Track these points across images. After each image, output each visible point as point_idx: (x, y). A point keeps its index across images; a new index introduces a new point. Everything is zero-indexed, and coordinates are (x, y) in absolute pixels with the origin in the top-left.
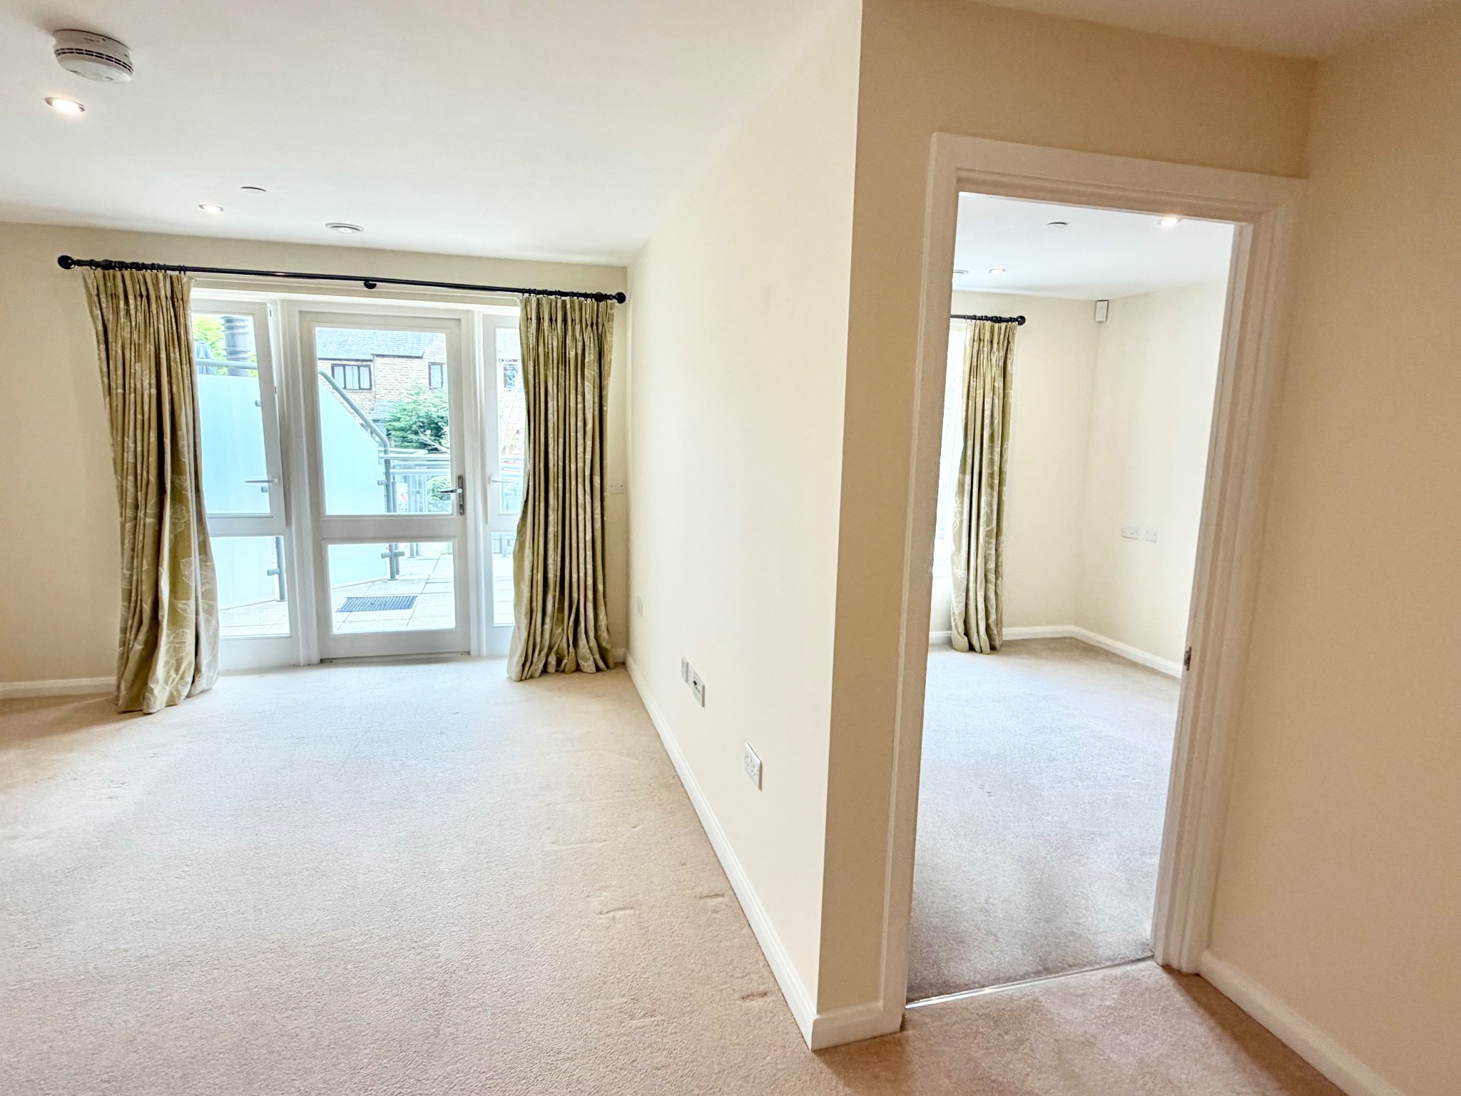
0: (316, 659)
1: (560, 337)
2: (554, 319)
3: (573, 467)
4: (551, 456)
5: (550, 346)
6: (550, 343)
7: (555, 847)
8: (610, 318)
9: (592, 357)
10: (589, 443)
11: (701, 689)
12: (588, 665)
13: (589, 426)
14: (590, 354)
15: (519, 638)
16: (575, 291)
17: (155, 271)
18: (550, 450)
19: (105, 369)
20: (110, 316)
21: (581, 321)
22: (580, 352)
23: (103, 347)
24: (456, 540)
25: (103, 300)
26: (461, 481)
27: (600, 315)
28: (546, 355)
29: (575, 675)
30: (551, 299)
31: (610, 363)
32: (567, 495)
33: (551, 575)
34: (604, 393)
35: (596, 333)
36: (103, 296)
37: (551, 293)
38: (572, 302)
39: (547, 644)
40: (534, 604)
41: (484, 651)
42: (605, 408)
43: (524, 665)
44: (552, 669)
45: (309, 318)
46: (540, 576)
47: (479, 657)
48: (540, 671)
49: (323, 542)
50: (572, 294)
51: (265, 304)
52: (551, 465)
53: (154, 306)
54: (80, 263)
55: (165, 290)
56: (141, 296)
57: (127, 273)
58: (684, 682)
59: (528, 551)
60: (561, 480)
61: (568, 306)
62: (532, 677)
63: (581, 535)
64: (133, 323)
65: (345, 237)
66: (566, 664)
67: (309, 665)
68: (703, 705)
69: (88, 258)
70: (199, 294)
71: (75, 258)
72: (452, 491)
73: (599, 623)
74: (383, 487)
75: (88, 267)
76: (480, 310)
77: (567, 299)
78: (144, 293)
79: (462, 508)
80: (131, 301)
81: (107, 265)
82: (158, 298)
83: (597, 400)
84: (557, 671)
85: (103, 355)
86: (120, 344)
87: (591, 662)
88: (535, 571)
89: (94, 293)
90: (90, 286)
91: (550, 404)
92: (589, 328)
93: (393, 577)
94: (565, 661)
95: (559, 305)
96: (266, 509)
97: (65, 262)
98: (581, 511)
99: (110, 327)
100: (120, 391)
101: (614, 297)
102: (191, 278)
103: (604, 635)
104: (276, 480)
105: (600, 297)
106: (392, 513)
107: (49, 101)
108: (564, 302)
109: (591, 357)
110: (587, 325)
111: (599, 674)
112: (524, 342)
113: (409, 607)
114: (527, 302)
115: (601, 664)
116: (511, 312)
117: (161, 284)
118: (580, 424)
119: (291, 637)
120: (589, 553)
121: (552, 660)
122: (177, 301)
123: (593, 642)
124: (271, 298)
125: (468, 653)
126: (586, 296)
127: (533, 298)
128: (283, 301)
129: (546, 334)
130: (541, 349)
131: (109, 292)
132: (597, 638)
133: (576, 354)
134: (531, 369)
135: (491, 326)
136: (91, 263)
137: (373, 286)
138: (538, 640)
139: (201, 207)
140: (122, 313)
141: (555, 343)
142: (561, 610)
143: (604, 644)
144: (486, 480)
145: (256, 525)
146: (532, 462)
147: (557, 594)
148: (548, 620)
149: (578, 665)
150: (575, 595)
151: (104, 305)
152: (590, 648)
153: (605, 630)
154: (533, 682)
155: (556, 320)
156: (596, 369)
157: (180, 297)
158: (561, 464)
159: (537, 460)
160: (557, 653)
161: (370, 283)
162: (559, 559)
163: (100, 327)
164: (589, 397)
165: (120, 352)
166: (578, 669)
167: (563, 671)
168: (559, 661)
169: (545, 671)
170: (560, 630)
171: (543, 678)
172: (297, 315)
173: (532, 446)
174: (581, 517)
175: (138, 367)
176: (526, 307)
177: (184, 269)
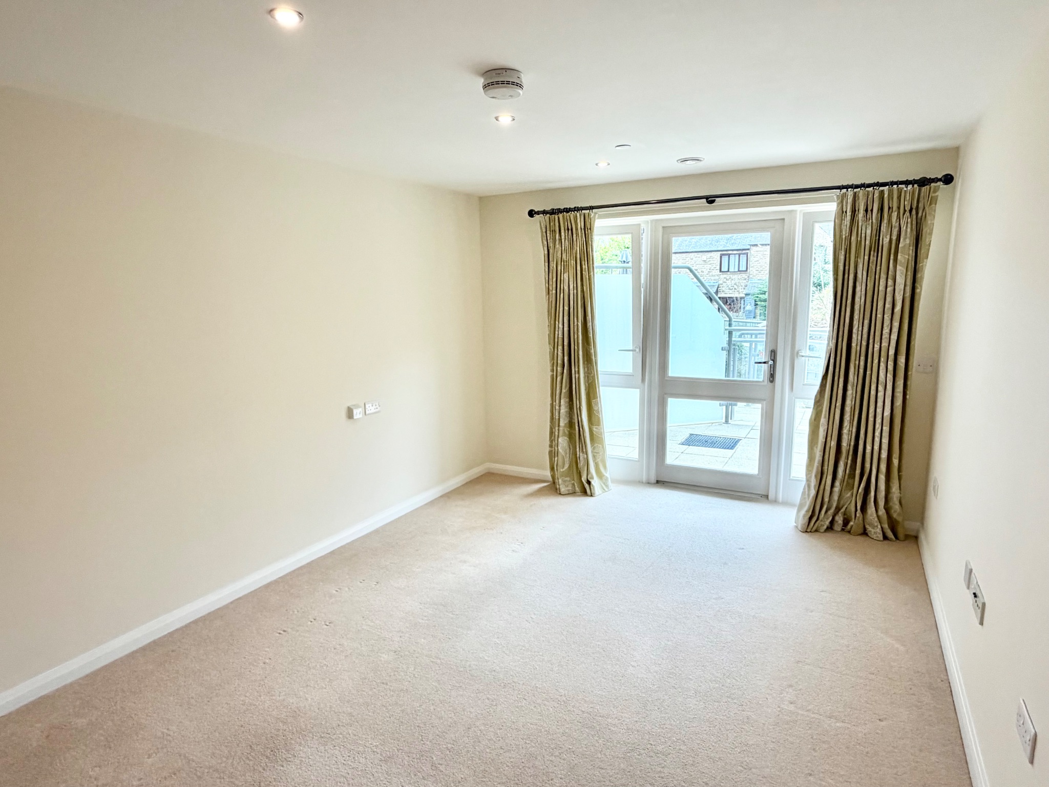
0: (653, 480)
1: (874, 227)
2: (869, 209)
3: (877, 347)
4: (854, 336)
5: (863, 235)
6: (863, 232)
7: (792, 707)
8: (933, 201)
9: (908, 241)
10: (896, 324)
11: (980, 605)
12: (875, 531)
13: (898, 308)
14: (905, 239)
15: (809, 495)
16: (895, 180)
17: (576, 212)
18: (855, 330)
19: (547, 279)
20: (551, 245)
21: (899, 208)
22: (894, 238)
23: (547, 264)
24: (765, 402)
25: (548, 235)
26: (773, 354)
27: (921, 199)
28: (859, 244)
29: (861, 539)
30: (868, 192)
31: (930, 245)
32: (868, 373)
33: (844, 444)
34: (919, 275)
35: (914, 217)
36: (548, 232)
37: (869, 186)
38: (891, 193)
39: (835, 505)
40: (825, 468)
41: (780, 498)
42: (918, 291)
43: (810, 518)
44: (838, 526)
45: (669, 231)
46: (834, 444)
47: (775, 502)
48: (825, 527)
49: (665, 396)
50: (893, 183)
51: (639, 225)
52: (854, 345)
53: (574, 235)
54: (538, 213)
55: (580, 224)
56: (568, 229)
57: (561, 215)
58: (965, 587)
59: (823, 421)
60: (863, 358)
61: (886, 196)
62: (816, 531)
63: (879, 410)
64: (563, 248)
65: (691, 167)
66: (852, 527)
67: (649, 483)
68: (981, 623)
69: (542, 209)
70: (601, 224)
71: (537, 210)
72: (765, 363)
73: (891, 495)
74: (725, 353)
75: (542, 215)
76: (801, 209)
77: (886, 188)
78: (570, 228)
79: (772, 377)
80: (563, 234)
81: (553, 212)
82: (577, 229)
83: (909, 283)
84: (843, 530)
85: (547, 270)
86: (555, 263)
87: (879, 530)
88: (829, 438)
89: (544, 231)
90: (543, 226)
91: (858, 289)
92: (907, 214)
93: (727, 422)
94: (851, 523)
95: (877, 195)
96: (629, 369)
97: (531, 213)
98: (881, 388)
99: (551, 251)
100: (554, 292)
101: (939, 180)
102: (596, 213)
103: (896, 506)
104: (637, 350)
105: (923, 182)
107: (497, 119)
108: (882, 192)
109: (906, 242)
110: (905, 211)
111: (886, 542)
112: (838, 234)
113: (732, 448)
114: (842, 198)
115: (890, 534)
116: (828, 208)
117: (578, 220)
118: (888, 306)
119: (639, 461)
120: (886, 429)
121: (839, 519)
122: (587, 230)
123: (882, 512)
124: (643, 221)
125: (767, 497)
126: (907, 183)
127: (850, 192)
128: (652, 221)
129: (860, 224)
130: (853, 238)
131: (551, 230)
132: (887, 509)
133: (891, 240)
134: (842, 258)
135: (810, 222)
136: (544, 212)
137: (713, 202)
138: (826, 499)
139: (597, 164)
140: (557, 243)
141: (869, 232)
142: (852, 475)
143: (895, 515)
144: (795, 355)
145: (624, 381)
146: (834, 341)
147: (849, 462)
148: (837, 483)
149: (865, 529)
150: (868, 465)
151: (548, 238)
152: (878, 517)
153: (897, 503)
154: (817, 535)
155: (872, 210)
156: (912, 252)
157: (589, 228)
158: (864, 343)
159: (840, 339)
160: (845, 514)
161: (710, 200)
162: (854, 430)
163: (546, 252)
164: (900, 280)
165: (555, 267)
166: (865, 533)
167: (849, 532)
168: (846, 522)
169: (830, 528)
170: (849, 494)
171: (829, 535)
172: (661, 230)
173: (836, 327)
174: (881, 394)
175: (566, 275)
176: (842, 202)
177: (592, 208)
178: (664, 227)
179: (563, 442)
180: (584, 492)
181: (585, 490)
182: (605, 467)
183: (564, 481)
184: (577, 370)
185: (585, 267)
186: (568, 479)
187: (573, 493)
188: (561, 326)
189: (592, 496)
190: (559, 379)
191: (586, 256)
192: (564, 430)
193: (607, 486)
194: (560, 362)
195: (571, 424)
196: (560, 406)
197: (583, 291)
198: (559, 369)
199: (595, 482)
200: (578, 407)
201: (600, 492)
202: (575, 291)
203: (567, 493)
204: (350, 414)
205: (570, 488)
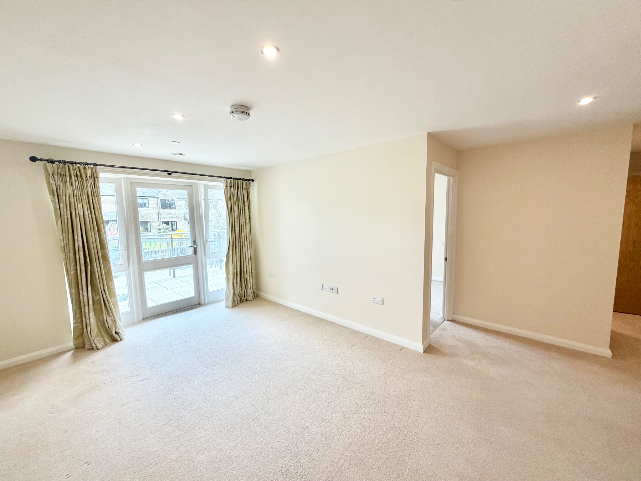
0: (141, 319)
1: (237, 193)
2: (234, 187)
4: (236, 231)
5: (234, 195)
8: (250, 186)
11: (335, 289)
14: (246, 198)
17: (85, 165)
21: (242, 188)
23: (56, 197)
24: (194, 264)
26: (195, 243)
27: (247, 186)
29: (247, 302)
30: (233, 181)
32: (241, 244)
37: (233, 178)
41: (206, 302)
43: (233, 302)
45: (133, 184)
47: (205, 304)
48: (237, 303)
49: (143, 272)
51: (120, 179)
53: (85, 180)
54: (41, 160)
55: (88, 173)
56: (77, 175)
59: (231, 263)
61: (239, 183)
62: (235, 305)
63: (247, 256)
66: (243, 299)
67: (139, 322)
71: (39, 158)
72: (192, 247)
75: (47, 162)
76: (202, 183)
77: (238, 180)
78: (79, 174)
79: (195, 252)
80: (73, 178)
83: (248, 212)
86: (68, 196)
87: (251, 297)
89: (50, 173)
90: (48, 170)
91: (235, 214)
92: (245, 190)
95: (236, 183)
97: (33, 159)
98: (246, 248)
100: (69, 216)
101: (251, 180)
102: (100, 168)
105: (246, 180)
111: (254, 300)
112: (226, 194)
114: (227, 181)
115: (254, 297)
116: (221, 184)
117: (86, 170)
120: (250, 261)
121: (239, 299)
122: (95, 178)
124: (121, 176)
125: (200, 304)
127: (229, 180)
128: (124, 178)
129: (232, 191)
130: (231, 197)
131: (59, 174)
133: (242, 198)
135: (208, 188)
138: (236, 293)
139: (133, 144)
140: (68, 183)
142: (241, 281)
144: (205, 241)
148: (238, 285)
149: (247, 299)
150: (246, 276)
151: (56, 179)
156: (247, 203)
157: (95, 176)
160: (240, 296)
161: (170, 173)
162: (240, 265)
163: (55, 189)
167: (241, 303)
168: (241, 299)
175: (80, 206)
176: (226, 183)
177: (96, 165)
178: (130, 182)
179: (92, 315)
180: (114, 340)
181: (114, 338)
182: (120, 322)
183: (97, 341)
184: (98, 265)
187: (106, 345)
189: (121, 340)
190: (83, 274)
194: (82, 263)
198: (83, 268)
200: (102, 289)
202: (90, 216)
203: (102, 346)
205: (102, 343)
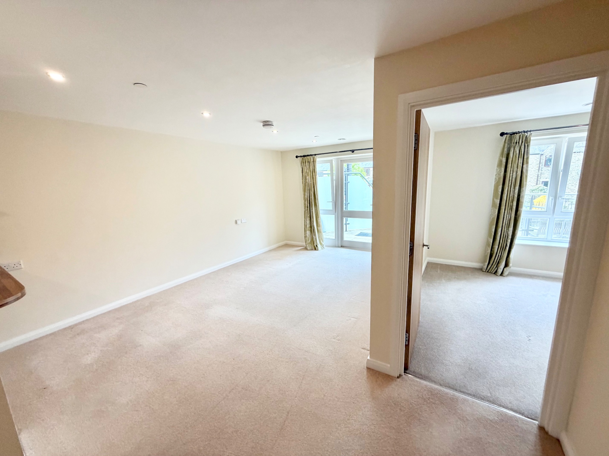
0: (340, 245)
17: (310, 156)
20: (303, 167)
23: (302, 173)
36: (302, 163)
45: (342, 161)
49: (343, 217)
51: (332, 160)
53: (310, 164)
54: (299, 157)
55: (312, 160)
57: (306, 157)
64: (307, 168)
65: (342, 141)
67: (338, 247)
70: (318, 159)
78: (309, 161)
80: (306, 163)
81: (304, 156)
82: (311, 162)
85: (302, 175)
90: (300, 161)
96: (331, 208)
97: (297, 157)
100: (304, 183)
102: (317, 156)
104: (333, 202)
106: (347, 210)
107: (273, 131)
117: (311, 159)
119: (335, 239)
122: (314, 161)
124: (333, 158)
128: (337, 158)
136: (301, 156)
140: (305, 166)
145: (327, 212)
151: (302, 165)
161: (353, 151)
163: (302, 169)
165: (304, 174)
172: (340, 161)
175: (308, 177)
177: (315, 155)
178: (341, 160)
179: (308, 233)
180: (315, 249)
181: (315, 248)
182: (323, 241)
183: (309, 246)
184: (312, 207)
185: (314, 174)
186: (310, 245)
187: (312, 250)
188: (307, 194)
189: (318, 250)
190: (306, 211)
191: (314, 171)
192: (308, 229)
193: (323, 247)
194: (306, 206)
195: (311, 227)
196: (307, 220)
197: (313, 182)
198: (306, 208)
199: (319, 246)
200: (313, 221)
201: (321, 249)
202: (311, 182)
203: (310, 250)
204: (236, 222)
205: (311, 248)
